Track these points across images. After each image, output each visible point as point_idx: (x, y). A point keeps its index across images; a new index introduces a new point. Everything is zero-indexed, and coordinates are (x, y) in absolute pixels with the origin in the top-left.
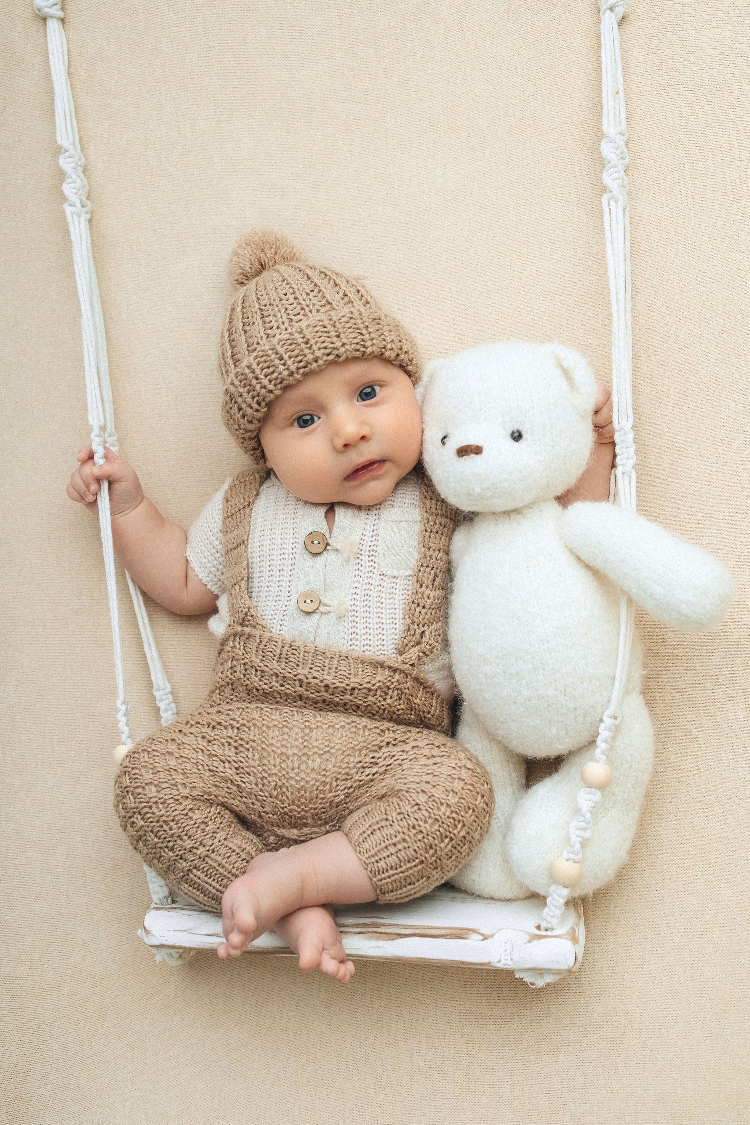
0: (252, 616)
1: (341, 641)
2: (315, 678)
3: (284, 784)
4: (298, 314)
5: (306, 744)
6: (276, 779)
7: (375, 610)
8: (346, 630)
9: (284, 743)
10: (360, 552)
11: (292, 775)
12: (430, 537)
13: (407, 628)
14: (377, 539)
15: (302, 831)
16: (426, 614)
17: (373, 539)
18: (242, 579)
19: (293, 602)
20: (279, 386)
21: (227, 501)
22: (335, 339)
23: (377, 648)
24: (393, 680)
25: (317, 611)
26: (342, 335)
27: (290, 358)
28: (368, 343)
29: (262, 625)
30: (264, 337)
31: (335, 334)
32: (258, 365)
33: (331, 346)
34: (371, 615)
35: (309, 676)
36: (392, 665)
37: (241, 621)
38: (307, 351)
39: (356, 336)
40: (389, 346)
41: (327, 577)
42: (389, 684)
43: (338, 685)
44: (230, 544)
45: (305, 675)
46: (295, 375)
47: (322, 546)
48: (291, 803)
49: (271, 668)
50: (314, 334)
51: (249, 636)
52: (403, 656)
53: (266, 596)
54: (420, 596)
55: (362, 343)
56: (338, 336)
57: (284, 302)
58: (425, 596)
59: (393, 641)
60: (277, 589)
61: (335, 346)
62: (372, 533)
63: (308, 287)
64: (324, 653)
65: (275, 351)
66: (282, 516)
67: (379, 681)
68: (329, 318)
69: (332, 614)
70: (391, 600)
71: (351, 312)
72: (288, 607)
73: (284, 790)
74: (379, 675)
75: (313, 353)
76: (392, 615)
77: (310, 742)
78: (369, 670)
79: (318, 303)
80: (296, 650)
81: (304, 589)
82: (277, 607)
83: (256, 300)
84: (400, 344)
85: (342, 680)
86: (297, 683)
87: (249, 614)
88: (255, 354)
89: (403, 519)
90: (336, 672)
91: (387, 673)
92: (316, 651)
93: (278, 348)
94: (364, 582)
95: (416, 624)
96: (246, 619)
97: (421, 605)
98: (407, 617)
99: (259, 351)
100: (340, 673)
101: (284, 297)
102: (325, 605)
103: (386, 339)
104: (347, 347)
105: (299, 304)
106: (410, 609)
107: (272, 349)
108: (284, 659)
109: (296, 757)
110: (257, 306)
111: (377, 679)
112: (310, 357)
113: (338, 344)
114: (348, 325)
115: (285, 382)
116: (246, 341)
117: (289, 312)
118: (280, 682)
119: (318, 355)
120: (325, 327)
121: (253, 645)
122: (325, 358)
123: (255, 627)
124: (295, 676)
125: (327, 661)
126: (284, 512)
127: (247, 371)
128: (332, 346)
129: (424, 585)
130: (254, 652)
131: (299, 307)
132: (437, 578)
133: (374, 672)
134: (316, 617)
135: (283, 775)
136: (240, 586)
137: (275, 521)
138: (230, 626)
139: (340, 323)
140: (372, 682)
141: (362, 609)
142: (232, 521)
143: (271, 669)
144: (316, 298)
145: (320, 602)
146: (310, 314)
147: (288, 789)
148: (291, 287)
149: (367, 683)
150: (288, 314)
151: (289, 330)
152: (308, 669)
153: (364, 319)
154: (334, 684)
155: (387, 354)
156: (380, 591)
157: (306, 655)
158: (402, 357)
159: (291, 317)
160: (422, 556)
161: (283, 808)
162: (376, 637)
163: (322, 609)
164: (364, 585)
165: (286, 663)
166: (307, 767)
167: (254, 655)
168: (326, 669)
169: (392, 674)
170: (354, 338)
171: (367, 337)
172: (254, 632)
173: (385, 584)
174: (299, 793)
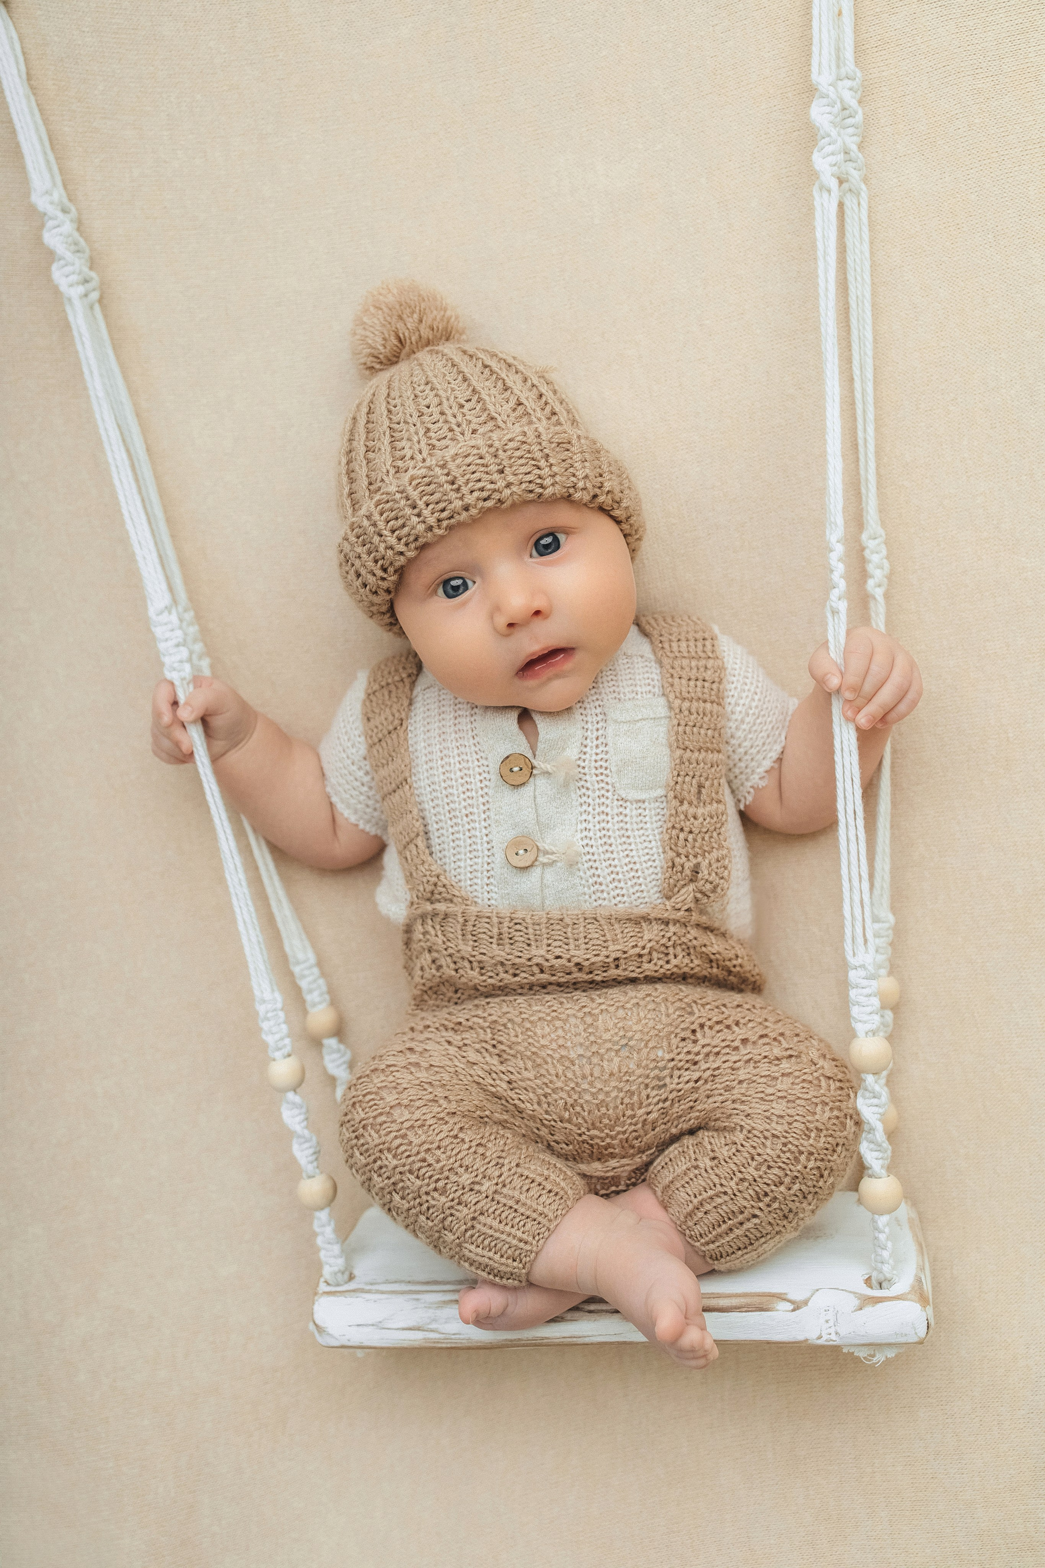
0: (444, 886)
1: (581, 898)
2: (558, 957)
3: (576, 1100)
4: (445, 438)
5: (592, 1038)
6: (564, 1095)
7: (620, 848)
8: (583, 882)
9: (561, 1042)
10: (582, 771)
11: (585, 1086)
12: (685, 733)
13: (670, 864)
14: (605, 749)
15: (607, 1164)
16: (695, 840)
17: (598, 751)
18: (418, 835)
19: (499, 857)
20: (413, 546)
21: (369, 719)
22: (496, 476)
23: (633, 897)
24: (668, 935)
25: (537, 863)
26: (507, 470)
27: (427, 505)
28: (548, 482)
29: (462, 897)
30: (392, 471)
31: (497, 467)
32: (381, 514)
33: (489, 486)
34: (615, 855)
35: (549, 957)
36: (660, 916)
37: (429, 895)
38: (453, 495)
39: (529, 470)
40: (581, 485)
41: (540, 812)
42: (664, 941)
43: (594, 959)
44: (386, 784)
45: (542, 956)
46: (436, 531)
47: (526, 771)
48: (591, 1127)
49: (491, 955)
50: (465, 467)
51: (446, 916)
52: (673, 900)
53: (454, 855)
54: (682, 817)
55: (539, 481)
56: (502, 472)
57: (426, 418)
58: (689, 816)
59: (654, 883)
60: (469, 841)
61: (496, 487)
62: (595, 742)
63: (463, 394)
64: (561, 920)
65: (404, 495)
66: (453, 735)
67: (650, 941)
68: (489, 442)
69: (559, 864)
70: (641, 832)
71: (525, 434)
72: (492, 865)
73: (578, 1109)
74: (646, 932)
75: (461, 498)
76: (646, 851)
77: (597, 1034)
78: (630, 929)
79: (475, 420)
80: (520, 924)
81: (510, 835)
82: (475, 867)
83: (386, 413)
84: (600, 479)
85: (597, 952)
86: (536, 969)
87: (440, 884)
88: (377, 497)
89: (640, 717)
90: (586, 944)
91: (656, 927)
92: (549, 919)
93: (410, 489)
94: (596, 812)
95: (683, 856)
96: (436, 892)
97: (687, 829)
98: (667, 848)
99: (383, 494)
100: (591, 943)
101: (425, 410)
102: (546, 853)
103: (577, 474)
104: (514, 489)
105: (446, 422)
106: (671, 838)
107: (402, 492)
108: (507, 941)
109: (585, 1060)
110: (387, 423)
111: (646, 938)
112: (458, 504)
113: (501, 484)
114: (518, 453)
115: (420, 540)
116: (367, 476)
117: (432, 434)
118: (511, 971)
119: (470, 502)
120: (481, 458)
121: (454, 928)
122: (481, 504)
123: (451, 901)
124: (529, 960)
125: (569, 929)
126: (457, 729)
127: (366, 523)
128: (492, 486)
129: (685, 802)
130: (460, 937)
131: (446, 427)
132: (703, 790)
133: (638, 930)
134: (536, 872)
135: (573, 1088)
136: (417, 846)
137: (444, 744)
138: (412, 903)
139: (505, 451)
140: (639, 944)
141: (601, 850)
142: (381, 750)
143: (492, 958)
144: (473, 411)
145: (538, 849)
146: (460, 437)
147: (582, 1107)
148: (436, 395)
149: (633, 947)
150: (430, 438)
151: (428, 463)
152: (545, 948)
153: (544, 444)
154: (588, 960)
155: (577, 496)
156: (622, 821)
157: (537, 927)
158: (602, 499)
159: (434, 442)
160: (678, 761)
161: (580, 1135)
162: (630, 883)
163: (542, 859)
164: (597, 816)
165: (512, 944)
166: (603, 1071)
167: (460, 942)
168: (571, 941)
169: (663, 927)
170: (526, 474)
171: (546, 471)
172: (452, 908)
173: (627, 811)
174: (599, 1111)
